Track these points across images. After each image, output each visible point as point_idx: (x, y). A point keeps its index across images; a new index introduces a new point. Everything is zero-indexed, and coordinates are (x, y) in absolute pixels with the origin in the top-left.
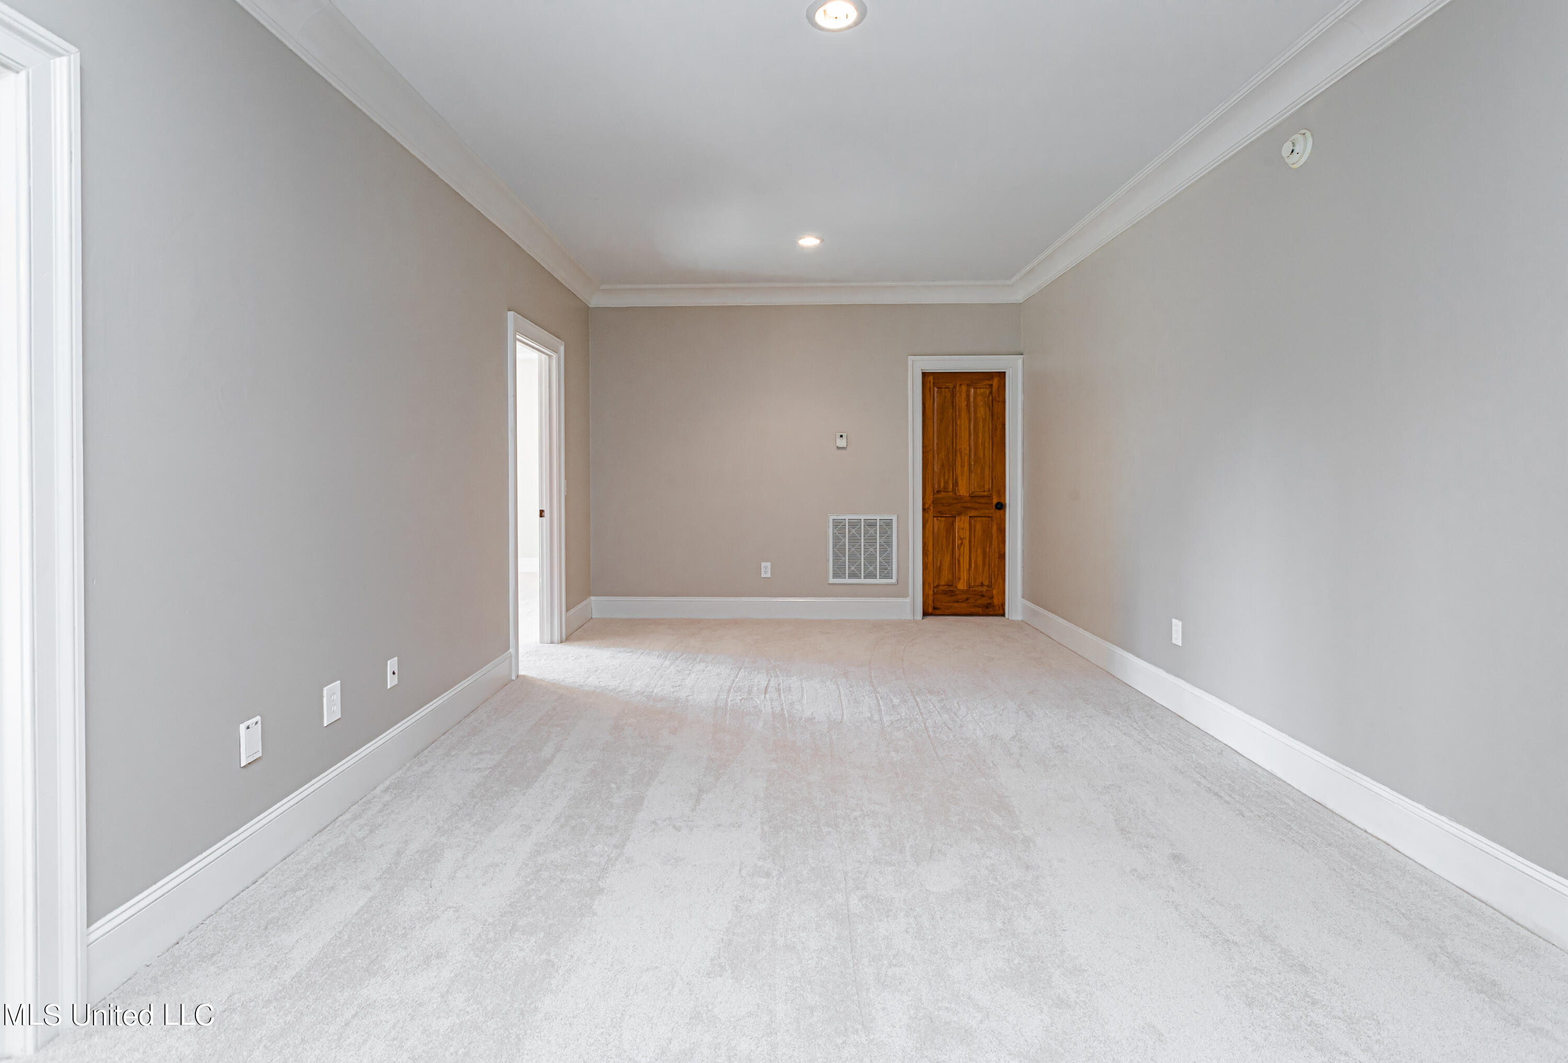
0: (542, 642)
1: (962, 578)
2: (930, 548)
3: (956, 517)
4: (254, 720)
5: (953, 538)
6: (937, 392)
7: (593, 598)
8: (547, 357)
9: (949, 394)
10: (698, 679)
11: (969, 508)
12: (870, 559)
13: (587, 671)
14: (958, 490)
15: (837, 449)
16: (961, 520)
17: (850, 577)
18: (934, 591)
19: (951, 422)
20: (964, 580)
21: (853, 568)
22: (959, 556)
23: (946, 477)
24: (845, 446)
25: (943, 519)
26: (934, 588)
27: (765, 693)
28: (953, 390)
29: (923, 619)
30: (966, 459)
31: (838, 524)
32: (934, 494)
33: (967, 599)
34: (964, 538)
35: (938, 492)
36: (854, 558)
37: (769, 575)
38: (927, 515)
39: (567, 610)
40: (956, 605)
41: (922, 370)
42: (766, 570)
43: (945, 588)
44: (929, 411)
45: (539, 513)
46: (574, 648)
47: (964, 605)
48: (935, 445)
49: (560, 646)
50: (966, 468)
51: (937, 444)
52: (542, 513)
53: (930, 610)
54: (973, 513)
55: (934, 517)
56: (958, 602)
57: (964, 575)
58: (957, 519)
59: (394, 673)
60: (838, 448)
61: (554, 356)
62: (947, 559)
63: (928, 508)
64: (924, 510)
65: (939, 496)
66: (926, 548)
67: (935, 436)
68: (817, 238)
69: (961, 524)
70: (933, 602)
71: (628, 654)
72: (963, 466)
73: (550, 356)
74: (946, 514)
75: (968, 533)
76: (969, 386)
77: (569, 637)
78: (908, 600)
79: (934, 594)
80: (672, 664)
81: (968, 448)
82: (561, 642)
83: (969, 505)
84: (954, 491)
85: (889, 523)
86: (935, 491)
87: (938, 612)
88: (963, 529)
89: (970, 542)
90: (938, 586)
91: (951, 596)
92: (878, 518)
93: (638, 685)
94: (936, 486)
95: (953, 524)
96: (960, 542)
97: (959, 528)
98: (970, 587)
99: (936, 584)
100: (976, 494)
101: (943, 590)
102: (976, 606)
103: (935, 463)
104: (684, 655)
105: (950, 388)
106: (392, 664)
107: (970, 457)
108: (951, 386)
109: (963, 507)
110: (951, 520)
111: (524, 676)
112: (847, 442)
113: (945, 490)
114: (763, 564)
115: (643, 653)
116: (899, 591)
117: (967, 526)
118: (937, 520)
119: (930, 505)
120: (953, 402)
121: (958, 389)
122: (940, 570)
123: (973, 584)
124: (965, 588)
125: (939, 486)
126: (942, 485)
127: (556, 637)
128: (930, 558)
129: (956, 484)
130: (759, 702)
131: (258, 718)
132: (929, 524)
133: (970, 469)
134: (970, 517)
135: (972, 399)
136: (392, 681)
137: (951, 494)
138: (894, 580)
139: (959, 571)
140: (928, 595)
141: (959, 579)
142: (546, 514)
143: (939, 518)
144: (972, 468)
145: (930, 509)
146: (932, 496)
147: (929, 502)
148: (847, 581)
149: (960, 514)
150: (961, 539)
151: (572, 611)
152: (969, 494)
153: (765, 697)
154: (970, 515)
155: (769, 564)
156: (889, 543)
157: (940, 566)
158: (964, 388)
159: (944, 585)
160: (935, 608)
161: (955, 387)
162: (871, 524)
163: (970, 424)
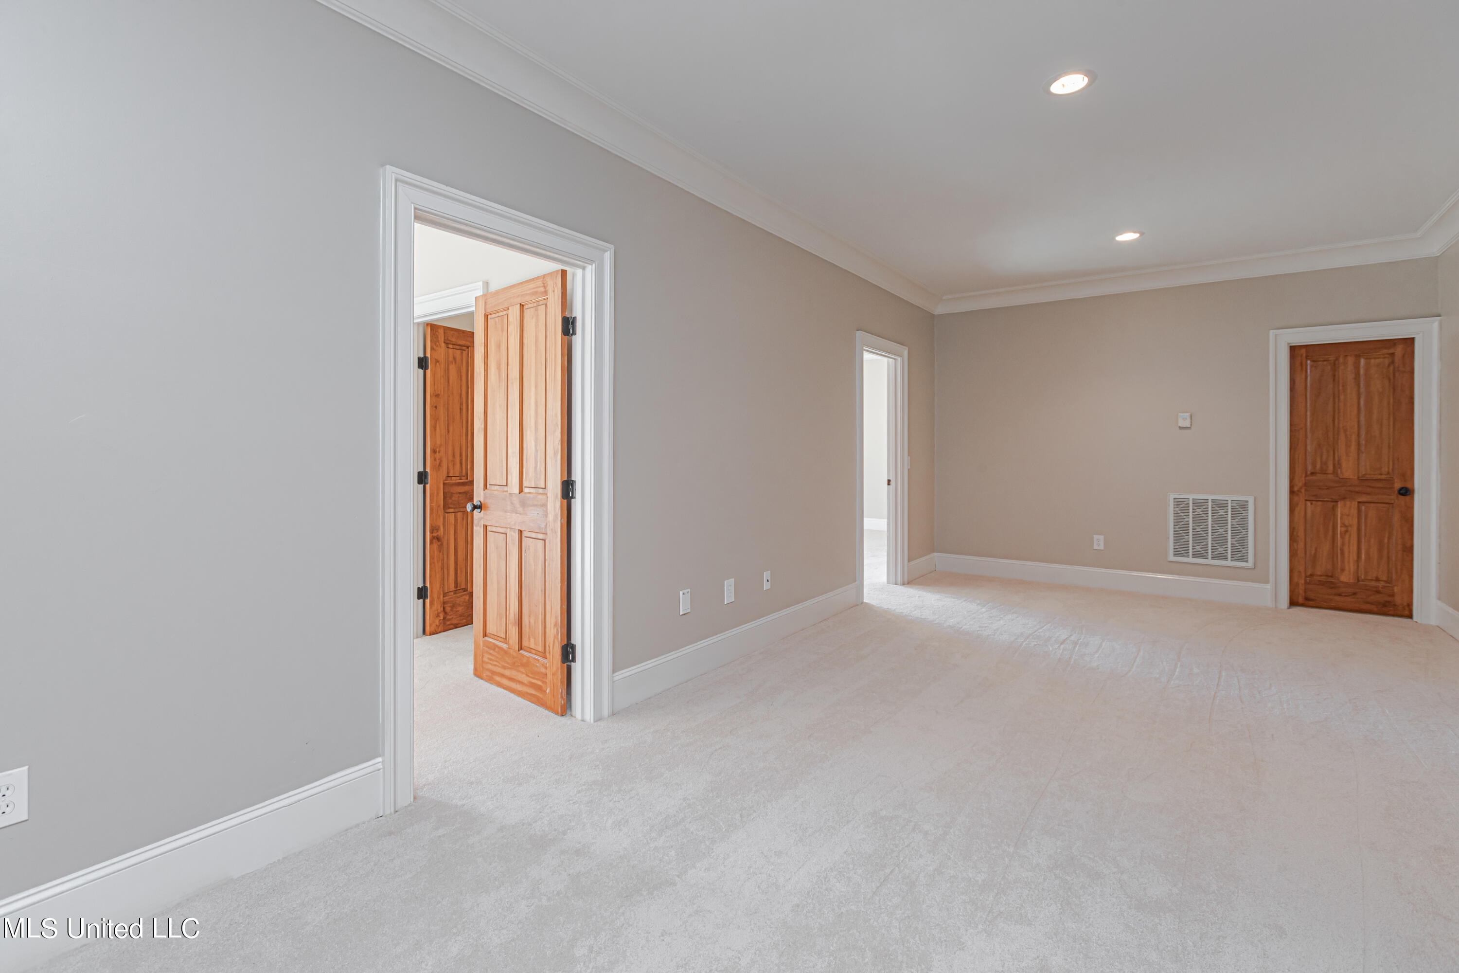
0: (888, 582)
1: (1347, 568)
2: (1301, 534)
3: (1337, 502)
4: (687, 590)
5: (1333, 525)
6: (1311, 366)
7: (936, 554)
8: (893, 360)
9: (1329, 367)
10: (1005, 624)
11: (1358, 493)
12: (1220, 540)
13: (915, 607)
14: (1342, 473)
15: (1180, 430)
16: (1345, 505)
17: (1194, 556)
18: (1305, 580)
19: (1331, 400)
20: (1350, 571)
21: (1198, 548)
22: (1343, 544)
23: (1324, 457)
24: (1189, 426)
25: (1320, 503)
26: (1306, 577)
27: (1062, 644)
28: (1335, 364)
29: (1289, 608)
30: (1354, 438)
31: (1178, 503)
32: (1306, 476)
33: (1355, 594)
34: (1350, 526)
35: (1312, 474)
36: (1199, 538)
37: (1102, 547)
38: (1296, 498)
39: (909, 561)
40: (1338, 598)
41: (1289, 344)
42: (1099, 541)
43: (1323, 579)
44: (1299, 387)
45: (887, 482)
46: (912, 590)
47: (1349, 599)
48: (1309, 424)
49: (901, 587)
50: (1353, 448)
51: (1311, 422)
52: (889, 482)
53: (1301, 600)
54: (1363, 498)
55: (1306, 500)
56: (1340, 595)
57: (1351, 567)
58: (1340, 504)
59: (768, 581)
60: (1181, 428)
61: (899, 359)
62: (1326, 548)
63: (1298, 491)
64: (1292, 492)
65: (1314, 478)
66: (1295, 533)
67: (1309, 413)
68: (1135, 232)
69: (1345, 511)
70: (1305, 592)
71: (953, 599)
72: (1348, 446)
73: (895, 359)
74: (1324, 498)
75: (1355, 521)
76: (1358, 357)
77: (909, 582)
78: (1268, 586)
79: (1306, 583)
80: (987, 611)
81: (1356, 426)
82: (903, 584)
83: (1357, 489)
84: (1335, 472)
85: (1244, 506)
86: (1309, 473)
87: (1311, 603)
88: (1348, 515)
89: (1359, 530)
90: (1311, 575)
91: (1331, 588)
92: (1230, 498)
93: (951, 622)
94: (1310, 468)
95: (1334, 509)
96: (1344, 529)
97: (1342, 515)
98: (1358, 581)
99: (1309, 573)
100: (1368, 477)
101: (1320, 581)
102: (1367, 603)
103: (1309, 441)
104: (1002, 606)
105: (1330, 360)
106: (767, 575)
107: (1359, 435)
108: (1332, 358)
109: (1350, 491)
110: (1331, 505)
111: (867, 604)
112: (1191, 422)
113: (1323, 472)
114: (1096, 537)
115: (966, 600)
116: (1259, 575)
117: (1354, 512)
118: (1311, 504)
119: (1301, 488)
120: (1334, 376)
121: (1341, 360)
122: (1315, 559)
123: (1363, 578)
124: (1352, 581)
125: (1314, 466)
126: (1318, 466)
127: (899, 579)
128: (1301, 545)
129: (1337, 465)
130: (1051, 649)
131: (689, 590)
132: (1300, 510)
133: (1359, 449)
134: (1359, 502)
135: (1362, 371)
136: (766, 586)
137: (1331, 477)
138: (1250, 564)
139: (1343, 562)
140: (1297, 584)
141: (1343, 570)
142: (893, 483)
143: (1314, 502)
144: (1363, 448)
145: (1301, 492)
146: (1303, 479)
147: (1299, 483)
148: (1191, 560)
149: (1344, 498)
150: (1346, 526)
151: (913, 563)
152: (1358, 477)
153: (1059, 647)
154: (1360, 500)
155: (1102, 537)
156: (1244, 524)
157: (1315, 554)
158: (1351, 360)
159: (1321, 576)
160: (1307, 599)
161: (1337, 359)
162: (1220, 505)
163: (1359, 399)
